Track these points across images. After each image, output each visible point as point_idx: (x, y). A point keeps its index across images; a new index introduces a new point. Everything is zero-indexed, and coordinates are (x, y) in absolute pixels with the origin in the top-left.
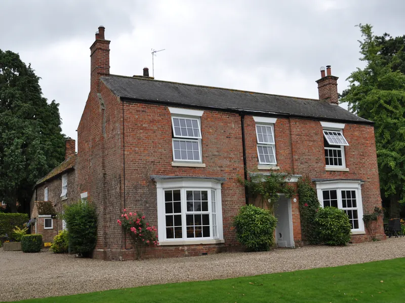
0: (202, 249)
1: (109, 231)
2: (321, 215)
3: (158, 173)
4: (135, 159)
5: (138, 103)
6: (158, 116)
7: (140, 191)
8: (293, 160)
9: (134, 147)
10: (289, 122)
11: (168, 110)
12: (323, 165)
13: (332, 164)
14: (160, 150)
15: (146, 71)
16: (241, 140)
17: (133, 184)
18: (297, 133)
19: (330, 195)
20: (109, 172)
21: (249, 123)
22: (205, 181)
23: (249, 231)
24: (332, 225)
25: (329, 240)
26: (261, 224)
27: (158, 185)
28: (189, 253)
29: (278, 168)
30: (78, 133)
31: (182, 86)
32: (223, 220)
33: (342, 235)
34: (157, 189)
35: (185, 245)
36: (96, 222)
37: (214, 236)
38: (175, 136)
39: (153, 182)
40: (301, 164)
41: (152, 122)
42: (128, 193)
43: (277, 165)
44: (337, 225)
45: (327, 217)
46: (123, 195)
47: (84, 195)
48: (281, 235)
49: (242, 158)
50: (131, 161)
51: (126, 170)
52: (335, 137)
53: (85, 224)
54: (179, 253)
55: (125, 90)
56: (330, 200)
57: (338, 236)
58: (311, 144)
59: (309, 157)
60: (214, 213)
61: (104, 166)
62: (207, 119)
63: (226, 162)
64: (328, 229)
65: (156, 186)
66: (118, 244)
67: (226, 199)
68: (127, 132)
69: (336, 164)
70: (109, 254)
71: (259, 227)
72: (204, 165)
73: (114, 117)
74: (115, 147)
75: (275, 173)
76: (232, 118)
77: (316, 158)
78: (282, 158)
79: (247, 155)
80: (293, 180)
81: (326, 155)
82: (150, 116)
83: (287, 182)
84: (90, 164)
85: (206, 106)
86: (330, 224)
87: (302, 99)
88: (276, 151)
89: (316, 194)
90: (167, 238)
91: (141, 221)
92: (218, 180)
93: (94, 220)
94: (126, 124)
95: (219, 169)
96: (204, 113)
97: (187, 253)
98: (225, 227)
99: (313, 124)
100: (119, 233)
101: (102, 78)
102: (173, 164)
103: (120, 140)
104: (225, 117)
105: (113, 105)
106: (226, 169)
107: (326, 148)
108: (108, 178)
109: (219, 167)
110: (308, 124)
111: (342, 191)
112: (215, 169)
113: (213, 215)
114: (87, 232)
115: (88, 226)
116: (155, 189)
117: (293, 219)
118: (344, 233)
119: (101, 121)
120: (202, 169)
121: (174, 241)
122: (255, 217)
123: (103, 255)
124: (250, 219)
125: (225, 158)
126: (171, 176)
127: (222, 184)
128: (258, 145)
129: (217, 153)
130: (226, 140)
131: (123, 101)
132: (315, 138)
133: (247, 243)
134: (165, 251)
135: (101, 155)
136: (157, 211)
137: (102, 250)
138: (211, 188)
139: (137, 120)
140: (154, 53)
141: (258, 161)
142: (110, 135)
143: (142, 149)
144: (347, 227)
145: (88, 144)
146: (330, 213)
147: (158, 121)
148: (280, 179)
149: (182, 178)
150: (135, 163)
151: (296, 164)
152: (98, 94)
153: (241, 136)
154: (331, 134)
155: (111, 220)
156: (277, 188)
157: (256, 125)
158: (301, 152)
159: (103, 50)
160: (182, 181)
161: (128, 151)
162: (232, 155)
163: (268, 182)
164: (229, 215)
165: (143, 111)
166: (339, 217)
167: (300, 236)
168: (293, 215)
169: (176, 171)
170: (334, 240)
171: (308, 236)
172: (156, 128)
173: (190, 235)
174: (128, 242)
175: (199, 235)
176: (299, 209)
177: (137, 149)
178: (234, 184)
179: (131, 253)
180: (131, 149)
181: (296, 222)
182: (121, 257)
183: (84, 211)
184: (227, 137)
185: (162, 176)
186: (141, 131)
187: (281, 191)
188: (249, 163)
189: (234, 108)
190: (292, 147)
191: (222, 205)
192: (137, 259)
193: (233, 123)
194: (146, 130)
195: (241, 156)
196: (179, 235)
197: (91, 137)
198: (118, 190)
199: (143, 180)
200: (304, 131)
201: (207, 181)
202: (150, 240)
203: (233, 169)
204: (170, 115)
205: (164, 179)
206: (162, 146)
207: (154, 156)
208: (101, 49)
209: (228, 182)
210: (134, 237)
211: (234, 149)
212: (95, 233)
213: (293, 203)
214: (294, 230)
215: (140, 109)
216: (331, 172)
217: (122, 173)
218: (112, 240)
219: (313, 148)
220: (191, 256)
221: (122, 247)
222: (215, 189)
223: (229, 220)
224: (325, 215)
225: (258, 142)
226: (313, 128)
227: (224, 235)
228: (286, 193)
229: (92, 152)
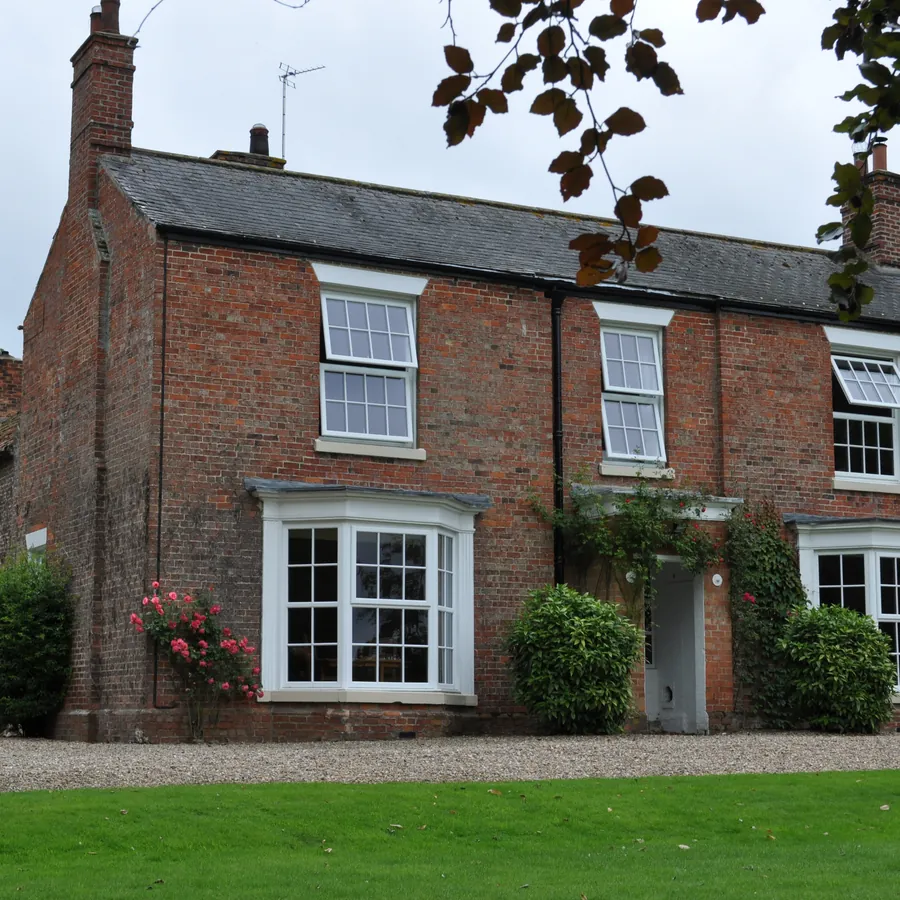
0: (400, 720)
1: (108, 653)
2: (797, 631)
3: (269, 472)
4: (196, 425)
5: (215, 246)
6: (277, 291)
7: (207, 526)
8: (721, 450)
9: (197, 385)
10: (717, 325)
11: (312, 271)
12: (824, 470)
13: (857, 468)
14: (279, 400)
15: (259, 136)
16: (548, 379)
17: (188, 504)
18: (739, 362)
19: (842, 571)
20: (115, 464)
21: (577, 323)
22: (419, 504)
23: (551, 668)
24: (830, 665)
25: (821, 712)
26: (588, 646)
27: (269, 512)
28: (355, 728)
29: (670, 473)
30: (25, 336)
31: (371, 194)
32: (476, 634)
33: (862, 697)
34: (265, 523)
35: (345, 703)
36: (69, 622)
37: (441, 680)
38: (330, 355)
39: (252, 501)
40: (749, 463)
41: (258, 307)
42: (170, 531)
43: (667, 465)
44: (847, 666)
45: (817, 639)
46: (154, 537)
47: (37, 538)
48: (669, 691)
49: (550, 436)
50: (186, 431)
51: (165, 459)
52: (874, 378)
53: (33, 630)
54: (326, 727)
55: (176, 201)
56: (842, 586)
57: (848, 703)
58: (787, 401)
59: (779, 443)
60: (445, 608)
61: (100, 446)
62: (436, 305)
63: (496, 447)
64: (817, 677)
65: (261, 512)
66: (134, 692)
67: (490, 566)
68: (174, 338)
69: (872, 470)
70: (106, 725)
71: (581, 657)
72: (421, 454)
73: (137, 290)
74: (135, 384)
75: (651, 490)
76: (521, 305)
77: (803, 445)
78: (686, 441)
79: (566, 427)
80: (711, 514)
81: (839, 436)
82: (253, 289)
83: (694, 521)
84: (57, 437)
85: (436, 260)
86: (825, 659)
87: (780, 247)
88: (666, 418)
89: (797, 566)
90: (290, 679)
91: (208, 623)
92: (462, 505)
93: (61, 617)
94: (172, 311)
95: (469, 467)
96: (429, 287)
97: (348, 728)
98: (479, 656)
99: (797, 335)
100: (137, 658)
101: (106, 161)
102: (321, 446)
103: (151, 362)
104: (497, 299)
105: (134, 248)
106: (496, 469)
107: (837, 415)
108: (111, 482)
109: (471, 461)
110: (781, 334)
111: (883, 560)
112: (457, 467)
113: (441, 613)
114: (38, 654)
115: (42, 636)
116: (258, 522)
117: (708, 640)
118: (870, 691)
119: (96, 301)
120: (416, 465)
121: (313, 689)
122: (573, 623)
123: (85, 726)
124: (556, 631)
125: (494, 433)
126: (312, 485)
127: (478, 518)
128: (604, 396)
129: (464, 417)
130: (500, 377)
131: (166, 239)
132: (803, 380)
133: (542, 704)
134: (280, 719)
135: (93, 407)
136: (261, 593)
137: (84, 712)
138: (440, 527)
139: (207, 300)
140: (289, 78)
141: (604, 447)
142: (122, 346)
143: (221, 394)
144: (881, 672)
145: (55, 373)
146: (826, 627)
147: (278, 307)
148: (668, 510)
149: (342, 489)
150: (197, 439)
151: (730, 461)
152: (91, 213)
153: (549, 364)
154: (859, 367)
155: (114, 616)
156: (654, 538)
157: (602, 331)
158: (750, 425)
159: (113, 68)
160: (343, 500)
161: (175, 398)
162: (515, 425)
163: (628, 516)
164: (498, 617)
165: (229, 273)
166: (855, 640)
167: (729, 697)
168: (707, 627)
169: (328, 469)
170: (833, 714)
171: (761, 701)
172: (270, 329)
173: (362, 673)
174: (165, 686)
175: (390, 675)
176: (730, 610)
177: (204, 393)
178: (518, 518)
179: (170, 719)
180: (186, 391)
181: (716, 652)
182: (138, 732)
183: (33, 586)
184: (502, 367)
185: (284, 484)
186: (221, 336)
187: (669, 549)
188: (570, 455)
189: (530, 271)
190: (720, 406)
191: (476, 584)
192: (190, 741)
193: (523, 321)
194: (235, 332)
195: (547, 430)
196: (328, 672)
197: (64, 351)
198: (140, 521)
199: (219, 493)
200: (764, 354)
201: (426, 504)
202: (235, 683)
203: (519, 470)
204: (317, 287)
205: (289, 491)
206: (285, 387)
207: (259, 417)
208: (105, 64)
209: (498, 512)
210: (184, 670)
211: (523, 405)
212: (66, 659)
213: (711, 588)
214: (708, 676)
215: (222, 265)
216: (850, 493)
217: (155, 466)
218: (115, 680)
219: (793, 413)
220: (364, 738)
221: (144, 700)
222: (455, 533)
223: (495, 634)
224: (809, 632)
225: (608, 387)
226: (797, 347)
227: (478, 682)
228: (684, 553)
229: (67, 399)
